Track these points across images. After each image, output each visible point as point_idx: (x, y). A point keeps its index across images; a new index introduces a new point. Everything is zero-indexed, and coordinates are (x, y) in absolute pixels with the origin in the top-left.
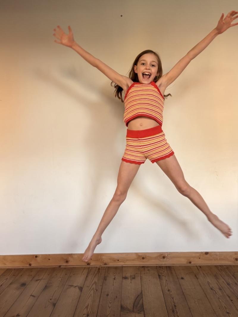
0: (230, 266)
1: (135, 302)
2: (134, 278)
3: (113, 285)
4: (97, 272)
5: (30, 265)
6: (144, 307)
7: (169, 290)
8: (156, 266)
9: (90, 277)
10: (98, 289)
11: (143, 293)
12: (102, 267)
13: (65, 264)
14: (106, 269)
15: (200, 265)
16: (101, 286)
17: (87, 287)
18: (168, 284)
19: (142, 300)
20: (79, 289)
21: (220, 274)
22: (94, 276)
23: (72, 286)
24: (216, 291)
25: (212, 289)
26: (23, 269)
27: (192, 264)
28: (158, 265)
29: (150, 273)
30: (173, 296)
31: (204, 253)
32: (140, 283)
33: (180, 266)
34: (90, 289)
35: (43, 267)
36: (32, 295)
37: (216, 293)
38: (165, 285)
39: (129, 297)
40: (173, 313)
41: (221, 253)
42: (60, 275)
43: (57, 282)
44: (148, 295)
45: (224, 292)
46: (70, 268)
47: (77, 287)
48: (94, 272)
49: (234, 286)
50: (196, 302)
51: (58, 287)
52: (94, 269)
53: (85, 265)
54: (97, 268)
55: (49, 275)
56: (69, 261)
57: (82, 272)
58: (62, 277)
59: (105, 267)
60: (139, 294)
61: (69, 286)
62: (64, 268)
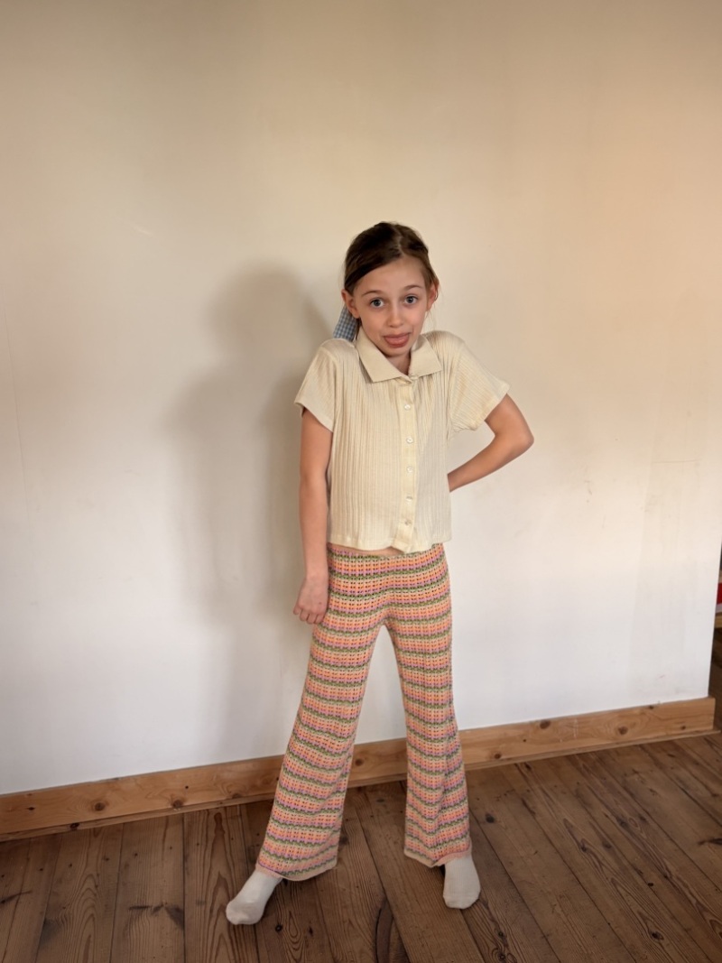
2: (345, 841)
4: (215, 832)
8: (400, 782)
9: (196, 856)
11: (390, 899)
12: (225, 808)
13: (93, 816)
14: (241, 815)
15: (527, 760)
20: (172, 917)
22: (209, 851)
23: (145, 907)
24: (599, 857)
25: (584, 849)
27: (502, 760)
29: (388, 812)
31: (538, 724)
37: (599, 862)
41: (584, 720)
42: (84, 864)
43: (83, 898)
44: (408, 904)
45: (620, 856)
46: (114, 826)
47: (163, 909)
48: (205, 833)
49: (639, 828)
50: (558, 909)
51: (91, 919)
52: (201, 821)
53: (168, 810)
54: (208, 815)
55: (41, 870)
56: (107, 804)
57: (164, 840)
58: (95, 877)
59: (236, 806)
60: (380, 906)
61: (130, 909)
62: (90, 830)
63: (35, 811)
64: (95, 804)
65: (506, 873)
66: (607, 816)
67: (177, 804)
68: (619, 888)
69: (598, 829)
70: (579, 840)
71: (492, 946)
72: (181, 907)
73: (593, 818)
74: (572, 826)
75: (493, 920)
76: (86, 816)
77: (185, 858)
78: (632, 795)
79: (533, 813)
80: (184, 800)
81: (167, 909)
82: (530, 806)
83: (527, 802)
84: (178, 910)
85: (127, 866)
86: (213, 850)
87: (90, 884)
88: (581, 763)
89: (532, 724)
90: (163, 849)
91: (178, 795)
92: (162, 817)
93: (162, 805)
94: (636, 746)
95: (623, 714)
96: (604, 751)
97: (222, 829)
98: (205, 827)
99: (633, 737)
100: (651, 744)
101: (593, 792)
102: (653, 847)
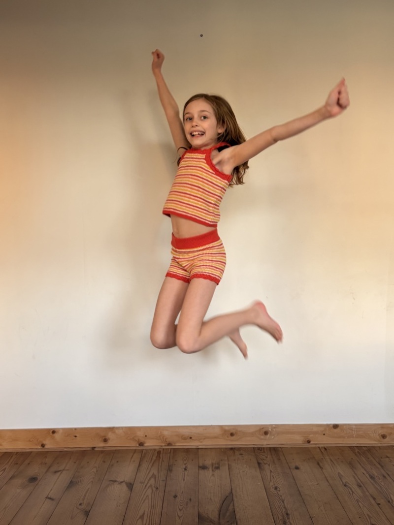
0: (374, 447)
1: (221, 507)
2: (218, 468)
3: (184, 480)
4: (156, 457)
5: (43, 446)
6: (237, 516)
7: (276, 488)
8: (254, 448)
9: (145, 465)
10: (158, 486)
11: (234, 492)
12: (164, 449)
13: (102, 444)
14: (170, 452)
15: (325, 446)
16: (164, 480)
17: (141, 483)
18: (274, 478)
19: (232, 505)
21: (358, 461)
22: (151, 464)
23: (116, 481)
24: (353, 490)
25: (345, 486)
26: (31, 452)
27: (311, 444)
28: (256, 447)
29: (243, 459)
30: (283, 498)
31: (332, 426)
32: (228, 476)
33: (292, 448)
34: (146, 486)
35: (65, 450)
36: (49, 496)
37: (352, 492)
38: (269, 479)
39: (211, 499)
41: (359, 427)
42: (94, 463)
43: (90, 474)
44: (242, 496)
45: (365, 490)
46: (111, 450)
48: (151, 458)
49: (381, 480)
51: (91, 483)
53: (136, 446)
54: (155, 451)
55: (75, 463)
56: (109, 439)
57: (132, 458)
58: (98, 467)
59: (169, 449)
60: (227, 495)
61: (110, 481)
62: (100, 451)
63: (77, 438)
64: (104, 438)
65: (299, 490)
66: (364, 474)
67: (141, 444)
68: (360, 503)
69: (357, 478)
71: (281, 518)
73: (355, 473)
74: (342, 476)
75: (285, 508)
76: (99, 444)
77: (139, 465)
78: (382, 467)
79: (321, 468)
80: (145, 442)
81: (126, 483)
83: (320, 463)
84: (131, 484)
85: (112, 465)
86: (153, 464)
87: (95, 470)
88: (357, 450)
89: (328, 425)
90: (130, 461)
91: (142, 440)
92: (133, 449)
93: (133, 445)
94: (392, 446)
95: (383, 426)
96: (372, 446)
97: (160, 457)
98: (152, 455)
99: (391, 441)
101: (359, 463)
102: (386, 488)
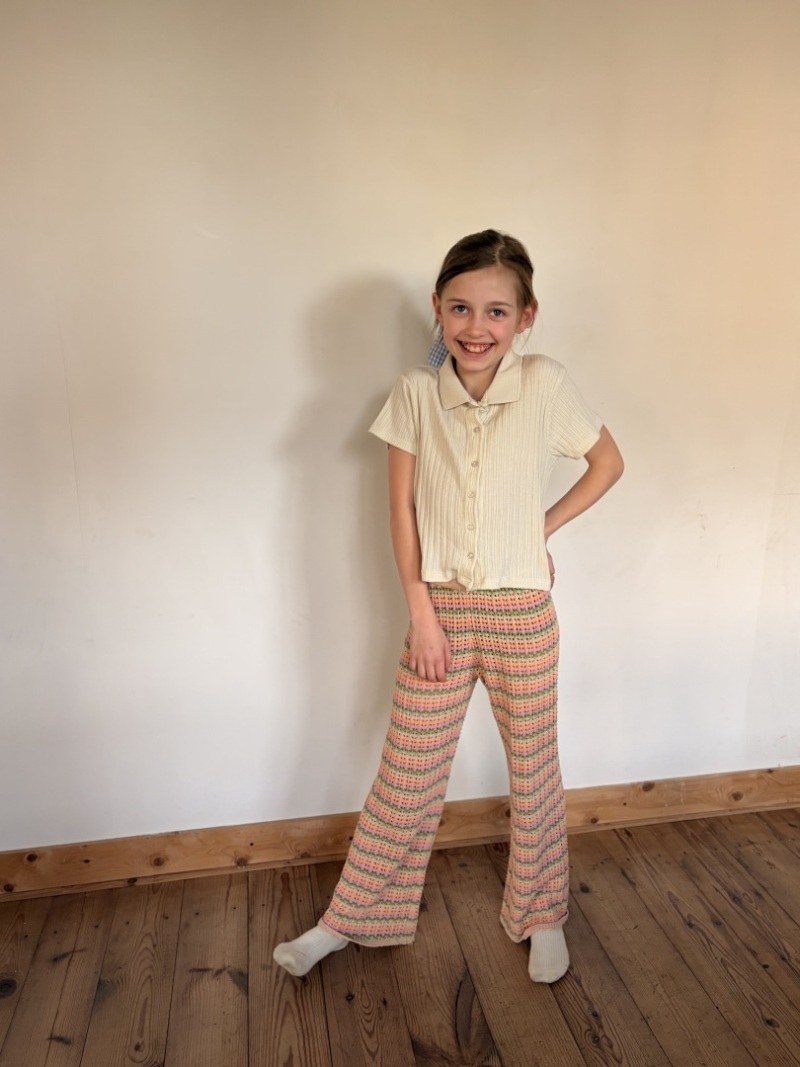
0: (719, 819)
1: (455, 1016)
4: (282, 893)
5: (9, 888)
6: (496, 1036)
9: (261, 918)
11: (472, 971)
12: (293, 868)
13: (152, 871)
14: (309, 875)
15: (627, 826)
17: (265, 968)
19: (475, 1004)
20: (235, 981)
21: (698, 858)
22: (275, 912)
23: (205, 970)
24: (709, 936)
27: (599, 825)
28: (489, 842)
29: (471, 878)
31: (641, 786)
32: (450, 927)
34: (277, 976)
35: (65, 892)
36: (57, 1033)
37: (708, 940)
40: (598, 1050)
41: (692, 783)
42: (142, 923)
43: (141, 958)
44: (492, 977)
45: (731, 933)
46: (174, 882)
47: (225, 973)
48: (271, 894)
49: (753, 905)
50: (660, 989)
51: (149, 981)
52: (267, 881)
53: (231, 868)
54: (275, 875)
55: (97, 927)
56: (167, 859)
57: (227, 900)
58: (153, 935)
59: (305, 866)
60: (460, 978)
61: (191, 971)
62: (148, 886)
63: (90, 863)
64: (154, 858)
65: (602, 948)
66: (717, 890)
67: (242, 862)
68: (730, 969)
69: (708, 904)
70: (686, 916)
71: (585, 1027)
72: (245, 971)
73: (701, 891)
74: (678, 900)
75: (586, 999)
76: (144, 871)
77: (250, 919)
78: (746, 868)
79: (633, 884)
80: (249, 858)
81: (230, 973)
82: (630, 875)
83: (628, 872)
84: (241, 974)
85: (187, 925)
86: (279, 911)
87: (148, 943)
88: (689, 831)
89: (633, 786)
90: (226, 909)
91: (243, 853)
92: (226, 875)
93: (226, 862)
94: (752, 813)
95: (737, 777)
96: (716, 818)
97: (289, 890)
98: (271, 886)
99: (747, 804)
100: (769, 812)
101: (701, 863)
102: (770, 925)
